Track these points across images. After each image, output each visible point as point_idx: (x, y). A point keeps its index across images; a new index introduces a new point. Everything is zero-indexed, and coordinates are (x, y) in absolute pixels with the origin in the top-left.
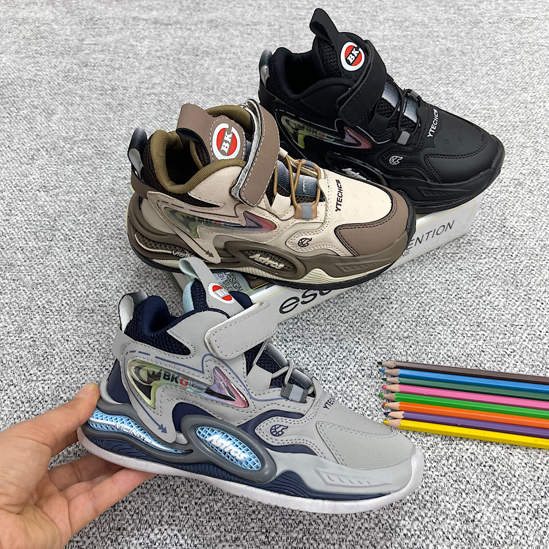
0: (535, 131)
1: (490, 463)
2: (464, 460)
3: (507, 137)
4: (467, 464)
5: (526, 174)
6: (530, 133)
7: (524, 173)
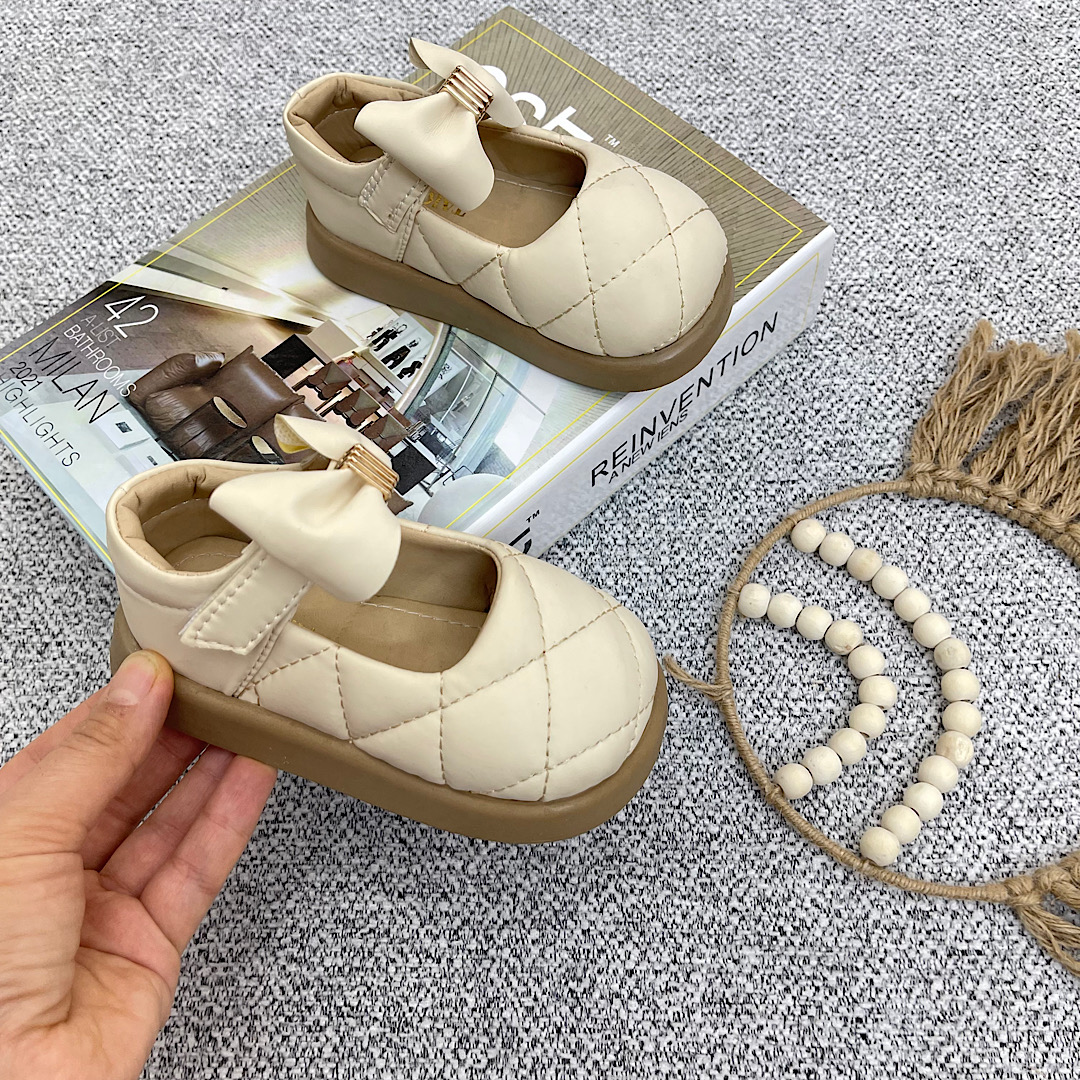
0: (1038, 113)
1: (810, 1064)
2: (750, 1056)
3: (964, 131)
4: (755, 1068)
5: (996, 248)
6: (1025, 117)
7: (989, 244)
